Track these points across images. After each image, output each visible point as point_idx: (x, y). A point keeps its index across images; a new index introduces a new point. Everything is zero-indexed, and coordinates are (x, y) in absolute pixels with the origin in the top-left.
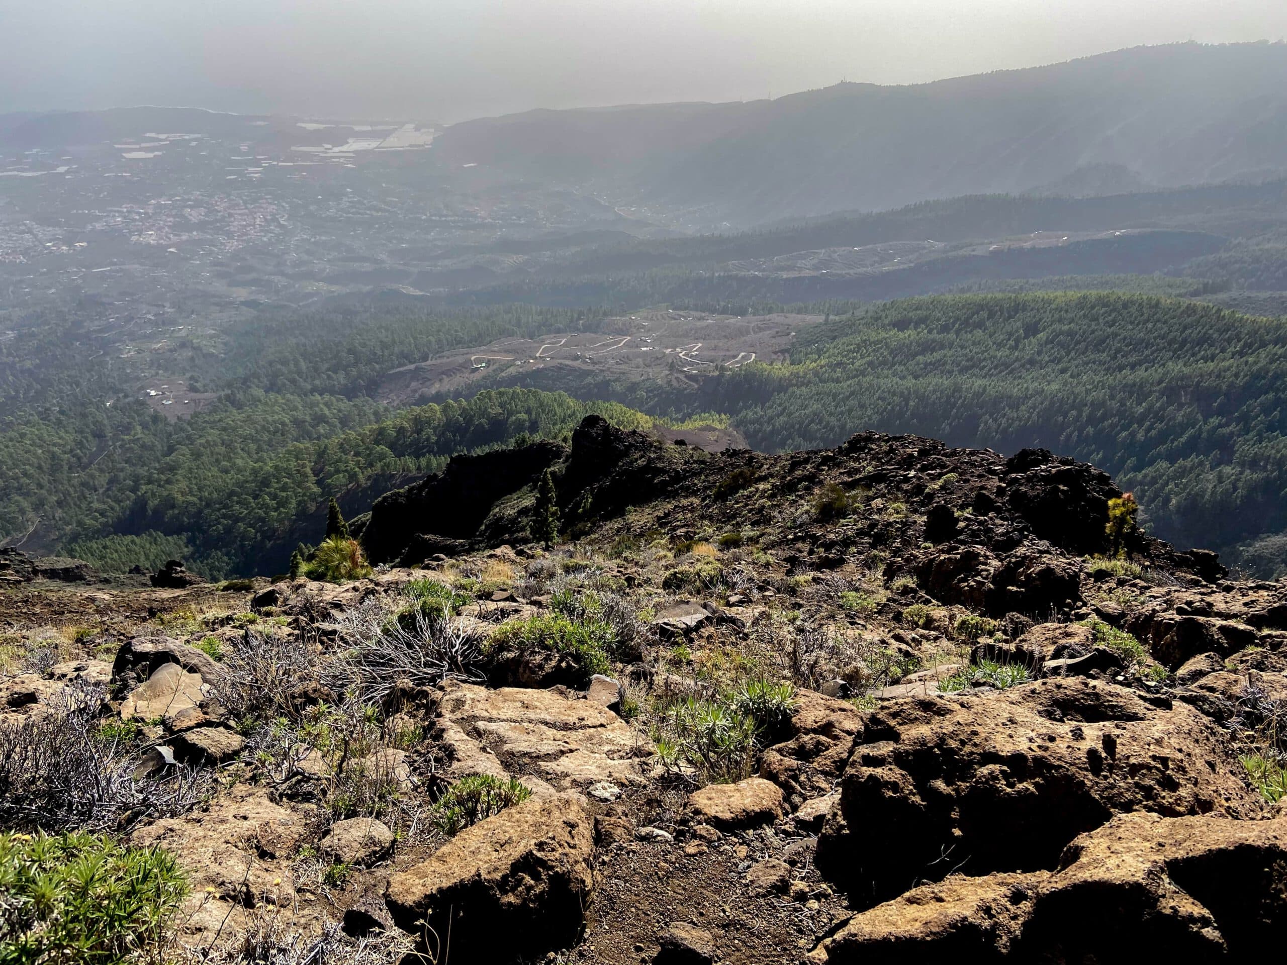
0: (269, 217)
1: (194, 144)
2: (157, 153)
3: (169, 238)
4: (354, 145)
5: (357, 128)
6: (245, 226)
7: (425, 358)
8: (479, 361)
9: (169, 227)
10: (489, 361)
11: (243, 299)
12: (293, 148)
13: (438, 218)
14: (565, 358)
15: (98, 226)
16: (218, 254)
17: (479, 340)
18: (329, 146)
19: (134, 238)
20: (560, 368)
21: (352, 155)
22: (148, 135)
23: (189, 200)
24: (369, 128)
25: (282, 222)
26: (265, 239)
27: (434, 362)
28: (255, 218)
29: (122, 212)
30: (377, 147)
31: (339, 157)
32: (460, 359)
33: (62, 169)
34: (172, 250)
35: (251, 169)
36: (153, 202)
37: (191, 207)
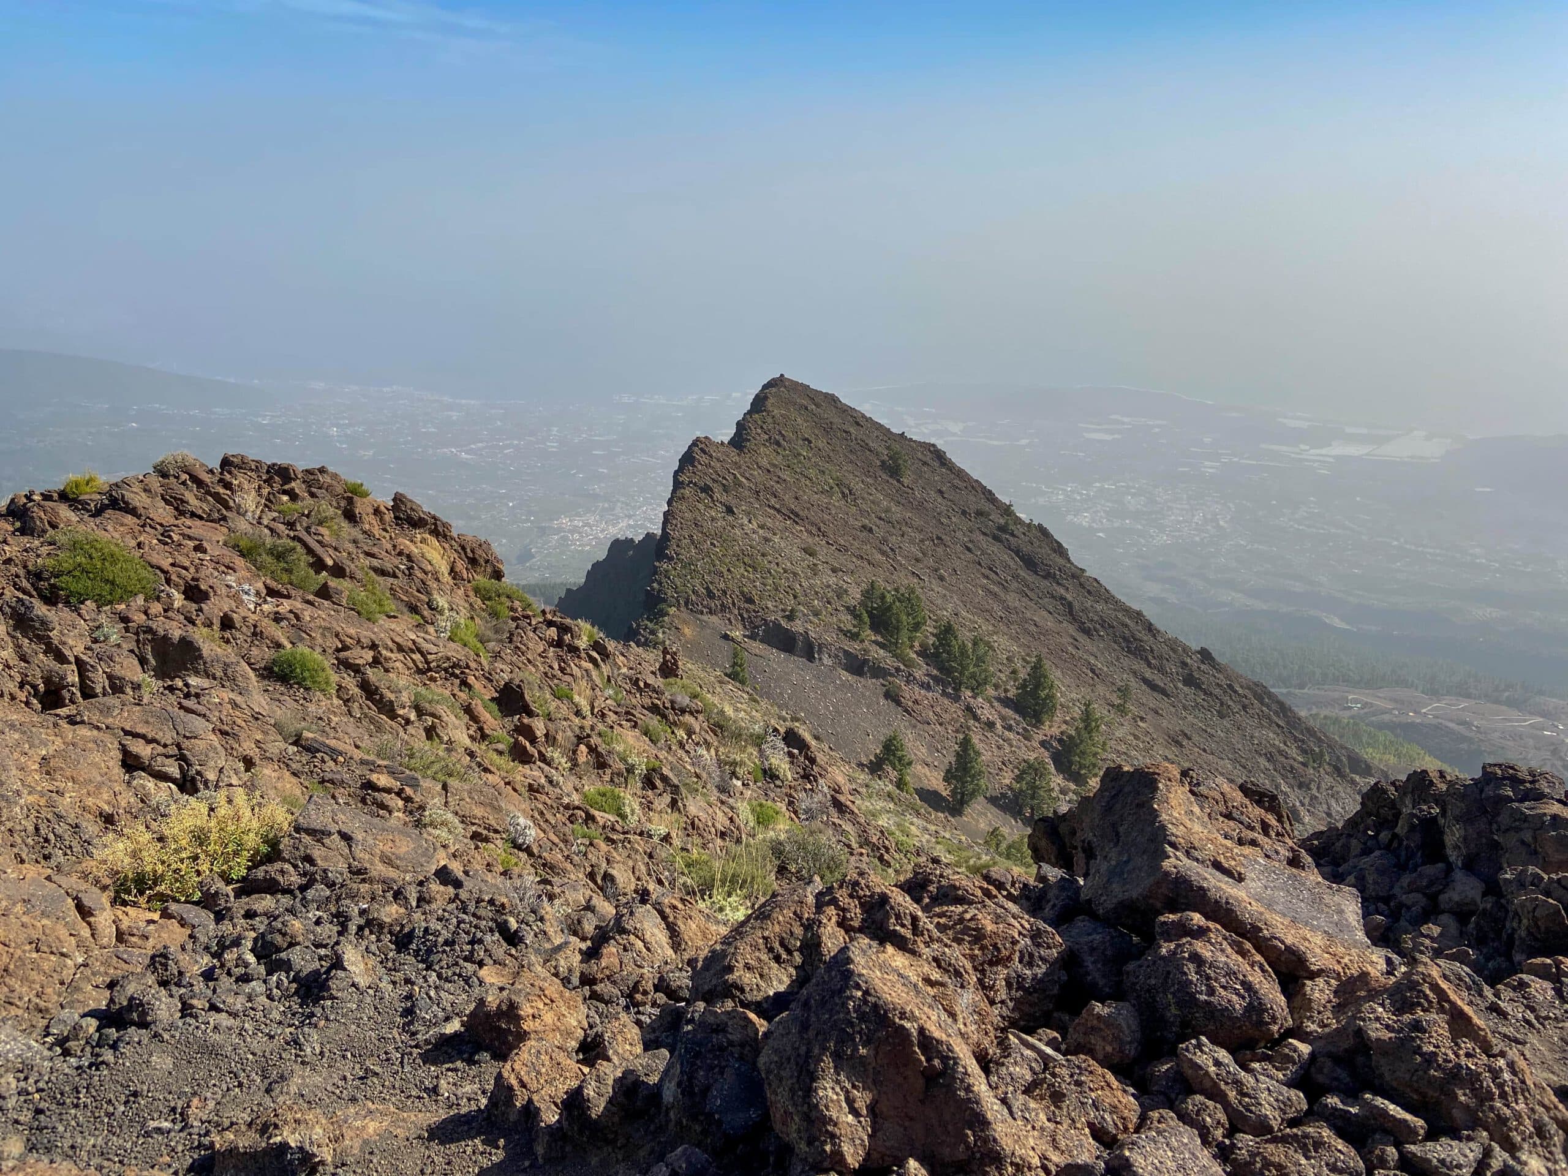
0: (1209, 516)
1: (1157, 430)
2: (1116, 436)
3: (1102, 523)
4: (1338, 449)
5: (1348, 430)
6: (1179, 522)
7: (1302, 686)
8: (1356, 701)
9: (1105, 511)
10: (1366, 703)
11: (1152, 595)
12: (1263, 446)
13: (1413, 548)
14: (1452, 721)
15: (1041, 501)
16: (1144, 546)
17: (1370, 683)
18: (1307, 448)
19: (1069, 518)
20: (1437, 727)
21: (1331, 460)
22: (1113, 417)
23: (1134, 487)
24: (1364, 431)
25: (1221, 523)
26: (1197, 539)
27: (1311, 692)
28: (1193, 516)
29: (1065, 490)
30: (1367, 455)
31: (1314, 461)
32: (1336, 695)
33: (1024, 442)
34: (1101, 534)
35: (1207, 463)
36: (1098, 485)
37: (1133, 495)
